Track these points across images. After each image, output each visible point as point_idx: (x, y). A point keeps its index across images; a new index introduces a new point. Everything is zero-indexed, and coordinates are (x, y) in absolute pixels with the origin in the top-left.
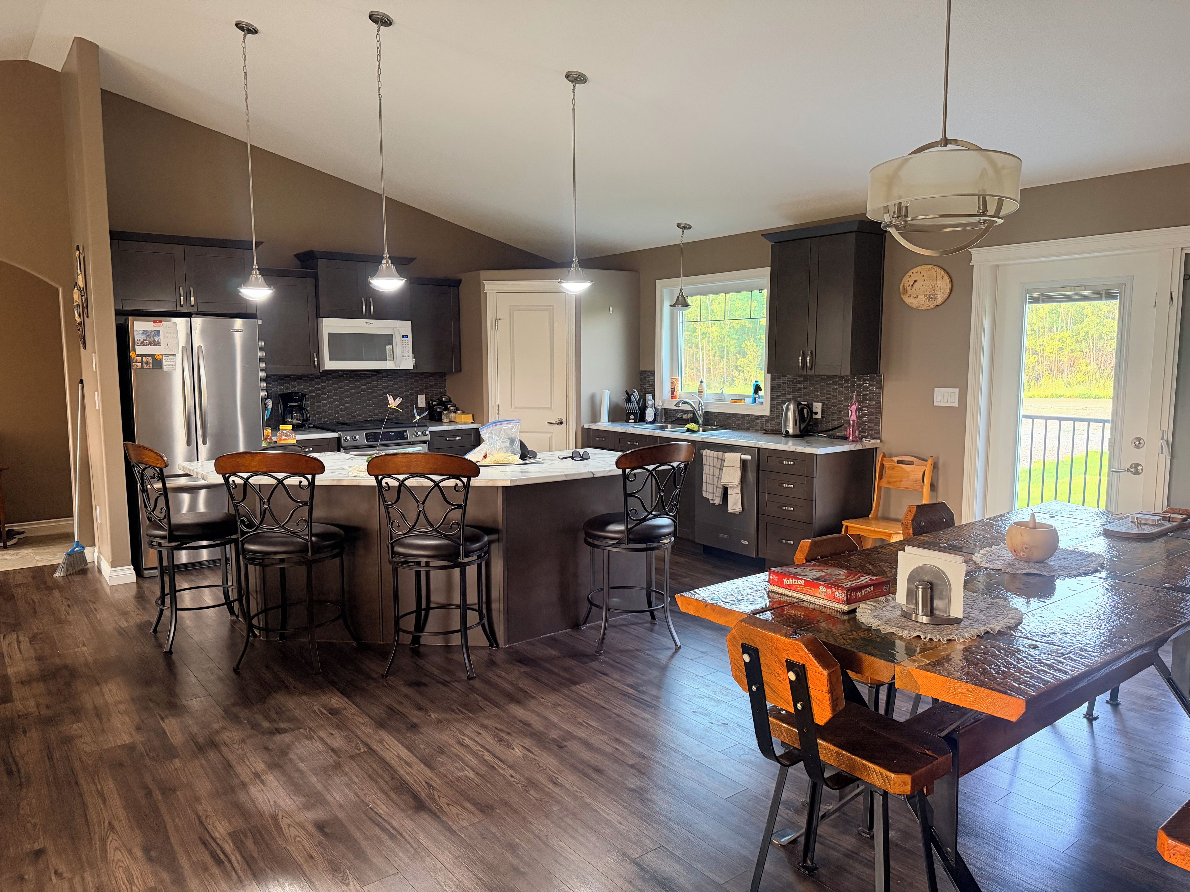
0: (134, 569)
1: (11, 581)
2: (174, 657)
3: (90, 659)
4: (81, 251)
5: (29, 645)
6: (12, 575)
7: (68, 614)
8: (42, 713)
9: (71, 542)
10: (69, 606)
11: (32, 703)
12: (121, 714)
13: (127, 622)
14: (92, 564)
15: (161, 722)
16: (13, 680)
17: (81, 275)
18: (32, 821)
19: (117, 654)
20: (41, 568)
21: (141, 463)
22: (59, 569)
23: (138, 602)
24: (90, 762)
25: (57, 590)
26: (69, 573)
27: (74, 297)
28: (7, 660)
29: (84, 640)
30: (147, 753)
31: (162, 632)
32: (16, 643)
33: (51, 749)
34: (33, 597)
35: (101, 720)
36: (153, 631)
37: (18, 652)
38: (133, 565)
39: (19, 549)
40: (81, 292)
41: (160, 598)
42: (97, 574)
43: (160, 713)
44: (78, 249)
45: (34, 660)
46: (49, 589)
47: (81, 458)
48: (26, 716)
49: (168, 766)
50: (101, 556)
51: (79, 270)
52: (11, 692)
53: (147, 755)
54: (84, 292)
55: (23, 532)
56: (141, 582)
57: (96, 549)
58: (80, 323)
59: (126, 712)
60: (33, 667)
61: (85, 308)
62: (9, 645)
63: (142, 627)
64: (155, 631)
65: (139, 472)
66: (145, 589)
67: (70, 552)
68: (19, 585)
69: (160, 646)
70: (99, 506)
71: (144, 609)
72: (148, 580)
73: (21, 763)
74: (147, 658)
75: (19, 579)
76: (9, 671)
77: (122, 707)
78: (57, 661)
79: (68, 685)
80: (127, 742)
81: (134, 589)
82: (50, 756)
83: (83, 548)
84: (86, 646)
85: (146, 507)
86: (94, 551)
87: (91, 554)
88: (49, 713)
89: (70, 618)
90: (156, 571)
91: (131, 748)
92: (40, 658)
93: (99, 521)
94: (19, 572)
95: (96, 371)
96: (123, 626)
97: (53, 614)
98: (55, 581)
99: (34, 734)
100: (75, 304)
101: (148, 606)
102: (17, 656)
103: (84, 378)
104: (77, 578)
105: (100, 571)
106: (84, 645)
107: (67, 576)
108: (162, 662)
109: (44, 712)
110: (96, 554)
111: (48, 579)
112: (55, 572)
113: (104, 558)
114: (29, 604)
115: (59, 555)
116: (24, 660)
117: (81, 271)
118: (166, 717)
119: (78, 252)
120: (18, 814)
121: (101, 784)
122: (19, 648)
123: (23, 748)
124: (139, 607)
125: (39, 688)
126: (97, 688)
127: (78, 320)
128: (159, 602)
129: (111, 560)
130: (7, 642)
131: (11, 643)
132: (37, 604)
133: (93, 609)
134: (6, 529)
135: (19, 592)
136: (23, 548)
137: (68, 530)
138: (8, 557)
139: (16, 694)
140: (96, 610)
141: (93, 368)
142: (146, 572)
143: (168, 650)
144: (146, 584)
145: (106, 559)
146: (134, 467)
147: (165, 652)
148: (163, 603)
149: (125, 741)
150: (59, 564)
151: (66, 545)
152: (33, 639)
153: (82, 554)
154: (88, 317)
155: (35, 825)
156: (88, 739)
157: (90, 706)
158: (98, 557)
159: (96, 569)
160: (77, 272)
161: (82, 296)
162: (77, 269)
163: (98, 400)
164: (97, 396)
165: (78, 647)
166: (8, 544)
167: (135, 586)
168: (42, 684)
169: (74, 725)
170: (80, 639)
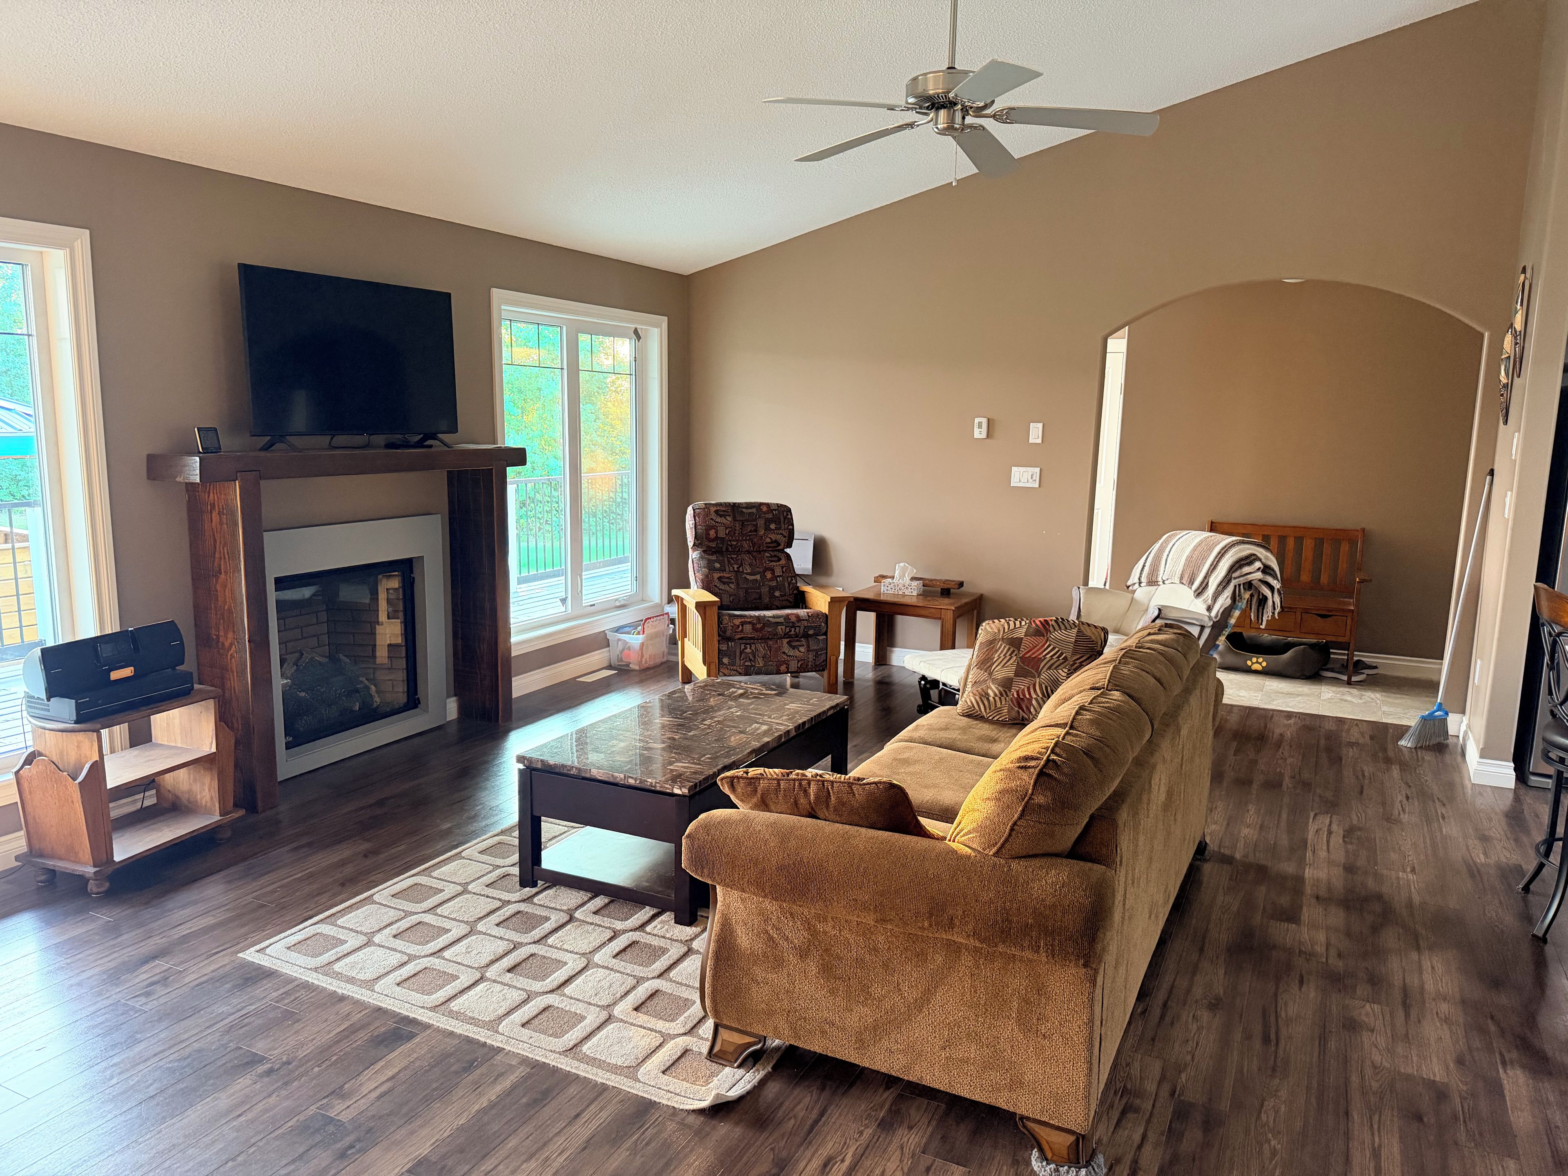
0: (1515, 770)
1: (1344, 734)
2: (1549, 949)
3: (1416, 899)
4: (1528, 275)
5: (1341, 841)
6: (1346, 727)
7: (1404, 810)
8: (1330, 962)
9: (1434, 697)
10: (1407, 798)
11: (1321, 937)
12: (1440, 1019)
13: (1485, 854)
14: (1455, 740)
15: (1501, 1071)
16: (1308, 890)
17: (1520, 312)
18: (1273, 1143)
19: (1457, 907)
20: (1386, 726)
21: (1556, 623)
22: (1407, 735)
23: (1510, 825)
24: (1375, 1085)
25: (1398, 767)
26: (1419, 745)
27: (1505, 346)
28: (1309, 854)
29: (1415, 861)
30: (1464, 1118)
31: (1539, 894)
32: (1326, 833)
33: (1327, 1030)
34: (1365, 768)
35: (1407, 1015)
36: (1523, 889)
37: (1325, 848)
38: (1514, 761)
39: (1365, 690)
40: (1516, 338)
41: (1544, 842)
42: (1459, 759)
43: (1503, 1050)
44: (1524, 270)
45: (1341, 869)
46: (1388, 761)
47: (1469, 585)
48: (1310, 956)
49: (1494, 1167)
50: (1469, 732)
51: (1519, 304)
52: (1301, 907)
53: (1464, 1121)
54: (1521, 339)
55: (1376, 667)
56: (1522, 791)
57: (1465, 720)
58: (1505, 386)
59: (1446, 1020)
60: (1336, 878)
61: (1518, 364)
62: (1317, 831)
63: (1507, 873)
64: (1526, 889)
65: (1550, 634)
66: (1525, 807)
67: (1427, 716)
68: (1351, 744)
69: (1528, 919)
70: (1482, 660)
71: (1516, 840)
72: (1532, 793)
73: (1284, 1032)
74: (1502, 932)
75: (1355, 735)
76: (1308, 873)
77: (1444, 1007)
78: (1371, 883)
79: (1375, 929)
80: (1437, 1079)
81: (1507, 801)
82: (1323, 1039)
83: (1447, 714)
84: (1415, 874)
85: (1550, 693)
86: (1462, 722)
87: (1456, 724)
88: (1339, 965)
89: (1405, 818)
90: (1550, 781)
91: (1441, 1094)
92: (1350, 869)
93: (1476, 681)
94: (1357, 725)
95: (1515, 460)
96: (1478, 861)
97: (1384, 804)
98: (1400, 749)
99: (1312, 993)
100: (1503, 357)
101: (1525, 839)
102: (1323, 854)
103: (1496, 468)
104: (1428, 757)
105: (1463, 755)
106: (1413, 870)
107: (1416, 748)
108: (1526, 952)
109: (1333, 961)
110: (1463, 728)
111: (1390, 746)
112: (1401, 737)
113: (1474, 737)
114: (1357, 777)
115: (1412, 712)
116: (1331, 863)
117: (1522, 305)
118: (1512, 1062)
119: (1523, 276)
120: (1259, 1117)
121: (1380, 1136)
122: (1328, 842)
123: (1292, 1009)
124: (1509, 835)
125: (1336, 917)
126: (1414, 956)
127: (1503, 379)
128: (1542, 849)
129: (1481, 747)
130: (1316, 827)
131: (1320, 829)
132: (1367, 782)
133: (1440, 814)
134: (1355, 659)
135: (1350, 753)
136: (1369, 690)
137: (1434, 678)
138: (1349, 698)
139: (1306, 914)
140: (1443, 818)
141: (1511, 454)
142: (1533, 778)
143: (1540, 934)
144: (1529, 799)
145: (1475, 740)
146: (1543, 625)
147: (1534, 936)
148: (1547, 854)
149: (1435, 1076)
150: (1410, 727)
151: (1427, 699)
152: (1349, 833)
153: (1443, 722)
154: (1519, 376)
155: (1274, 1153)
156: (1382, 1041)
157: (1397, 981)
158: (1466, 733)
159: (1460, 750)
160: (1516, 308)
161: (1516, 344)
162: (1517, 303)
163: (1509, 509)
164: (1510, 499)
165: (1404, 871)
166: (1354, 679)
167: (1511, 795)
168: (1342, 914)
169: (1368, 1006)
170: (1410, 858)
